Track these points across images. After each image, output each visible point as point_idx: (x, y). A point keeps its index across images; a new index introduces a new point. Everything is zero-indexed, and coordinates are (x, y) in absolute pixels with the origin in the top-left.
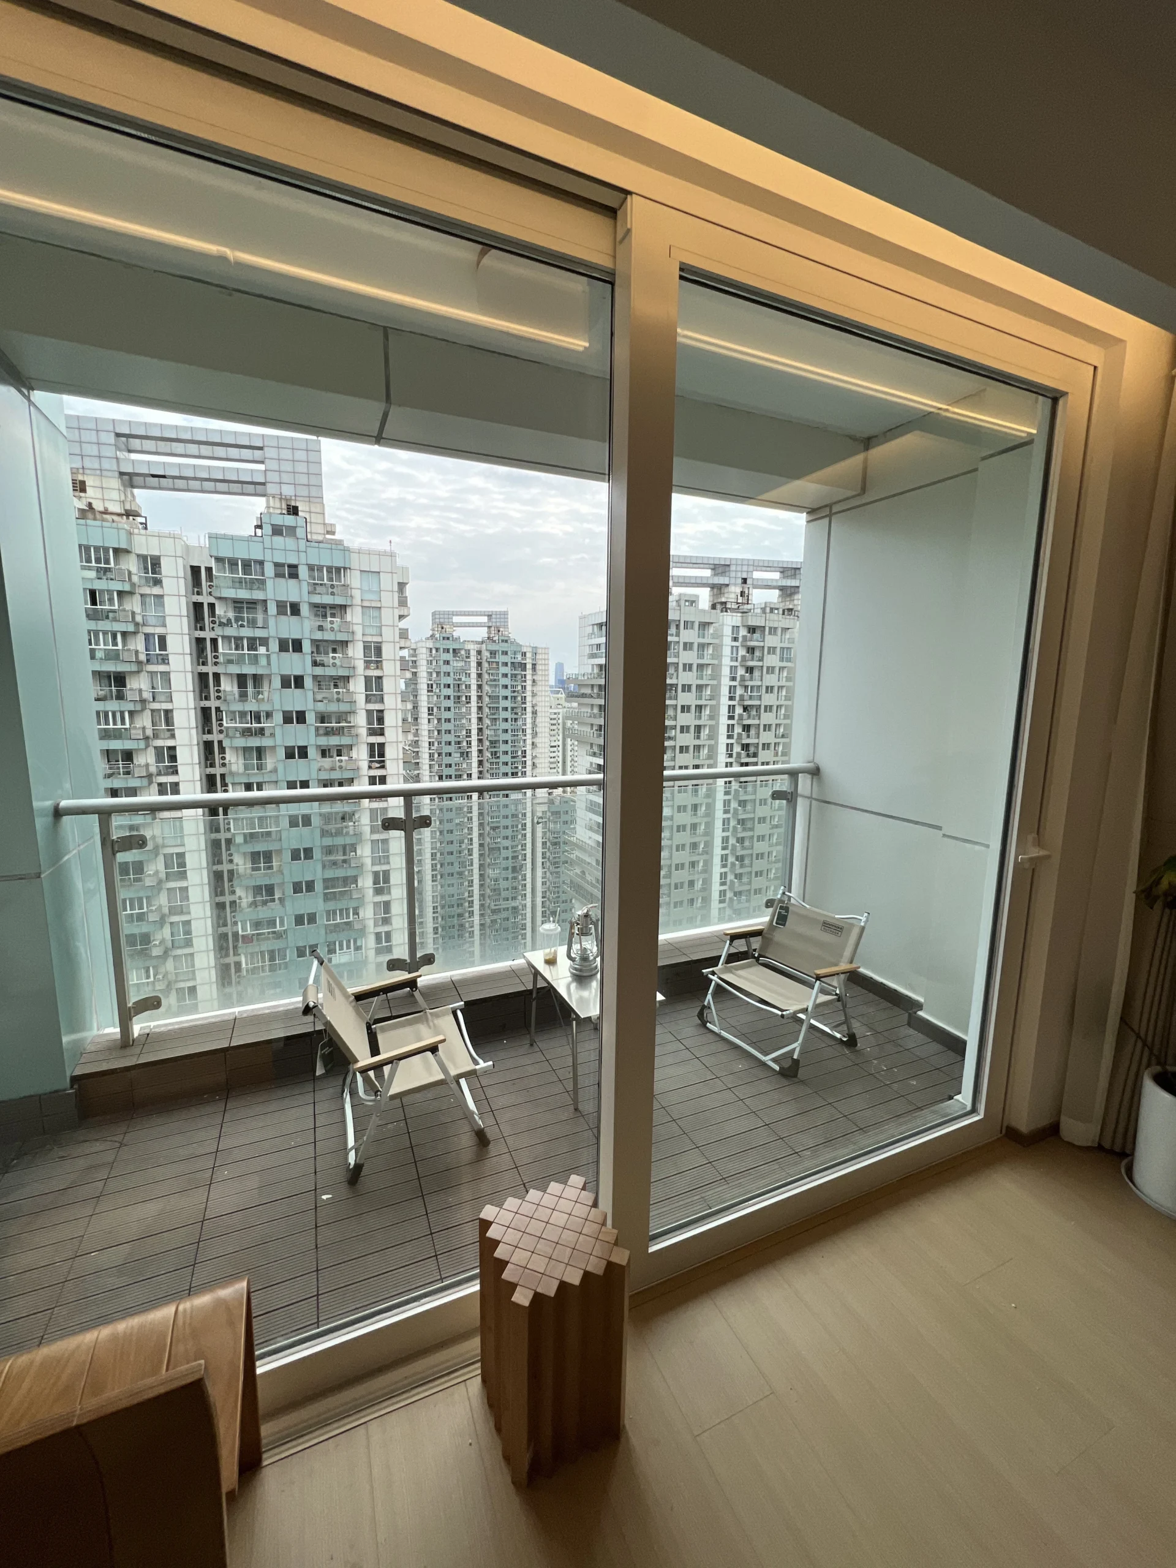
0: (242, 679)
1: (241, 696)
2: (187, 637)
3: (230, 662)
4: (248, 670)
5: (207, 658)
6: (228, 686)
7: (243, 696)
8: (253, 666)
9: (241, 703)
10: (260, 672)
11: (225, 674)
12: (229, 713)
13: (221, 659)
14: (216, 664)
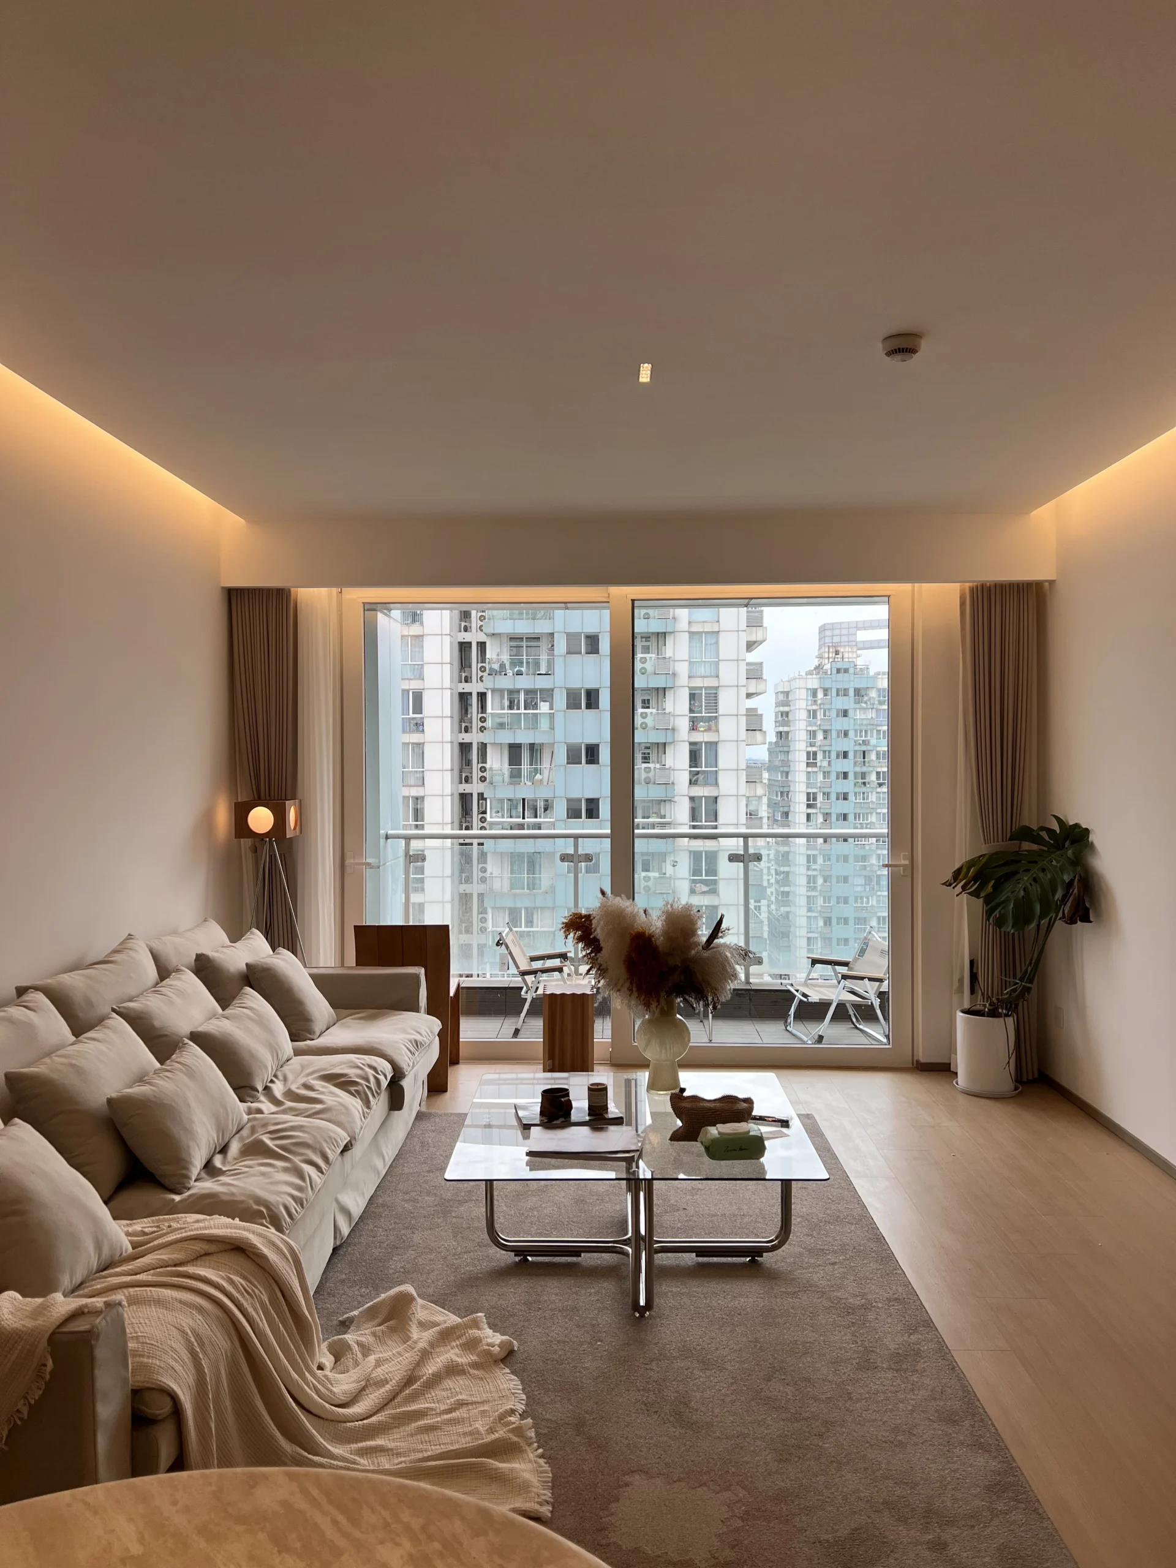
0: (515, 751)
1: (512, 776)
2: (449, 692)
3: (501, 726)
4: (524, 737)
5: (471, 722)
6: (497, 762)
7: (516, 775)
8: (532, 732)
9: (511, 787)
10: (538, 740)
11: (494, 744)
12: (495, 803)
13: (489, 723)
14: (482, 729)
